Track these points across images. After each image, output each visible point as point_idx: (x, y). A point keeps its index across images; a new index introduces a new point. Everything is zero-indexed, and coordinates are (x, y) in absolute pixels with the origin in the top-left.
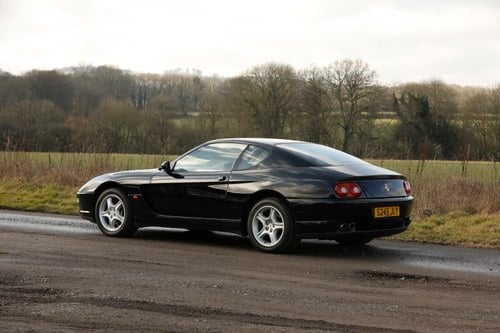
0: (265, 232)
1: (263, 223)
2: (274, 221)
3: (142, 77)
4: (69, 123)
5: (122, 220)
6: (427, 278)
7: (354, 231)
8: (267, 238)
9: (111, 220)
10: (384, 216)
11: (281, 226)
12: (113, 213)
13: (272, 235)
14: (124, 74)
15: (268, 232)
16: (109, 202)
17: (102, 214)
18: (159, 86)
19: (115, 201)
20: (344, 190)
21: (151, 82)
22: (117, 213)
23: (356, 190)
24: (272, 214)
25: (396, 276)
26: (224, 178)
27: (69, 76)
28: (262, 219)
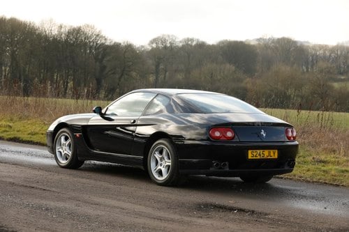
0: (159, 167)
1: (158, 159)
2: (166, 158)
3: (314, 48)
4: (246, 83)
5: (70, 153)
6: (253, 212)
7: (228, 169)
8: (160, 173)
9: (63, 154)
10: (259, 157)
11: (169, 163)
12: (65, 149)
13: (164, 170)
14: (299, 45)
15: (161, 168)
16: (63, 138)
17: (58, 149)
18: (328, 54)
19: (66, 139)
20: (217, 134)
21: (321, 52)
22: (67, 148)
23: (229, 134)
24: (164, 153)
25: (231, 209)
26: (134, 121)
27: (254, 46)
28: (157, 156)
